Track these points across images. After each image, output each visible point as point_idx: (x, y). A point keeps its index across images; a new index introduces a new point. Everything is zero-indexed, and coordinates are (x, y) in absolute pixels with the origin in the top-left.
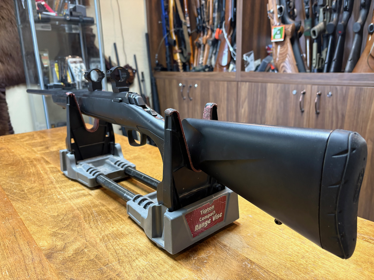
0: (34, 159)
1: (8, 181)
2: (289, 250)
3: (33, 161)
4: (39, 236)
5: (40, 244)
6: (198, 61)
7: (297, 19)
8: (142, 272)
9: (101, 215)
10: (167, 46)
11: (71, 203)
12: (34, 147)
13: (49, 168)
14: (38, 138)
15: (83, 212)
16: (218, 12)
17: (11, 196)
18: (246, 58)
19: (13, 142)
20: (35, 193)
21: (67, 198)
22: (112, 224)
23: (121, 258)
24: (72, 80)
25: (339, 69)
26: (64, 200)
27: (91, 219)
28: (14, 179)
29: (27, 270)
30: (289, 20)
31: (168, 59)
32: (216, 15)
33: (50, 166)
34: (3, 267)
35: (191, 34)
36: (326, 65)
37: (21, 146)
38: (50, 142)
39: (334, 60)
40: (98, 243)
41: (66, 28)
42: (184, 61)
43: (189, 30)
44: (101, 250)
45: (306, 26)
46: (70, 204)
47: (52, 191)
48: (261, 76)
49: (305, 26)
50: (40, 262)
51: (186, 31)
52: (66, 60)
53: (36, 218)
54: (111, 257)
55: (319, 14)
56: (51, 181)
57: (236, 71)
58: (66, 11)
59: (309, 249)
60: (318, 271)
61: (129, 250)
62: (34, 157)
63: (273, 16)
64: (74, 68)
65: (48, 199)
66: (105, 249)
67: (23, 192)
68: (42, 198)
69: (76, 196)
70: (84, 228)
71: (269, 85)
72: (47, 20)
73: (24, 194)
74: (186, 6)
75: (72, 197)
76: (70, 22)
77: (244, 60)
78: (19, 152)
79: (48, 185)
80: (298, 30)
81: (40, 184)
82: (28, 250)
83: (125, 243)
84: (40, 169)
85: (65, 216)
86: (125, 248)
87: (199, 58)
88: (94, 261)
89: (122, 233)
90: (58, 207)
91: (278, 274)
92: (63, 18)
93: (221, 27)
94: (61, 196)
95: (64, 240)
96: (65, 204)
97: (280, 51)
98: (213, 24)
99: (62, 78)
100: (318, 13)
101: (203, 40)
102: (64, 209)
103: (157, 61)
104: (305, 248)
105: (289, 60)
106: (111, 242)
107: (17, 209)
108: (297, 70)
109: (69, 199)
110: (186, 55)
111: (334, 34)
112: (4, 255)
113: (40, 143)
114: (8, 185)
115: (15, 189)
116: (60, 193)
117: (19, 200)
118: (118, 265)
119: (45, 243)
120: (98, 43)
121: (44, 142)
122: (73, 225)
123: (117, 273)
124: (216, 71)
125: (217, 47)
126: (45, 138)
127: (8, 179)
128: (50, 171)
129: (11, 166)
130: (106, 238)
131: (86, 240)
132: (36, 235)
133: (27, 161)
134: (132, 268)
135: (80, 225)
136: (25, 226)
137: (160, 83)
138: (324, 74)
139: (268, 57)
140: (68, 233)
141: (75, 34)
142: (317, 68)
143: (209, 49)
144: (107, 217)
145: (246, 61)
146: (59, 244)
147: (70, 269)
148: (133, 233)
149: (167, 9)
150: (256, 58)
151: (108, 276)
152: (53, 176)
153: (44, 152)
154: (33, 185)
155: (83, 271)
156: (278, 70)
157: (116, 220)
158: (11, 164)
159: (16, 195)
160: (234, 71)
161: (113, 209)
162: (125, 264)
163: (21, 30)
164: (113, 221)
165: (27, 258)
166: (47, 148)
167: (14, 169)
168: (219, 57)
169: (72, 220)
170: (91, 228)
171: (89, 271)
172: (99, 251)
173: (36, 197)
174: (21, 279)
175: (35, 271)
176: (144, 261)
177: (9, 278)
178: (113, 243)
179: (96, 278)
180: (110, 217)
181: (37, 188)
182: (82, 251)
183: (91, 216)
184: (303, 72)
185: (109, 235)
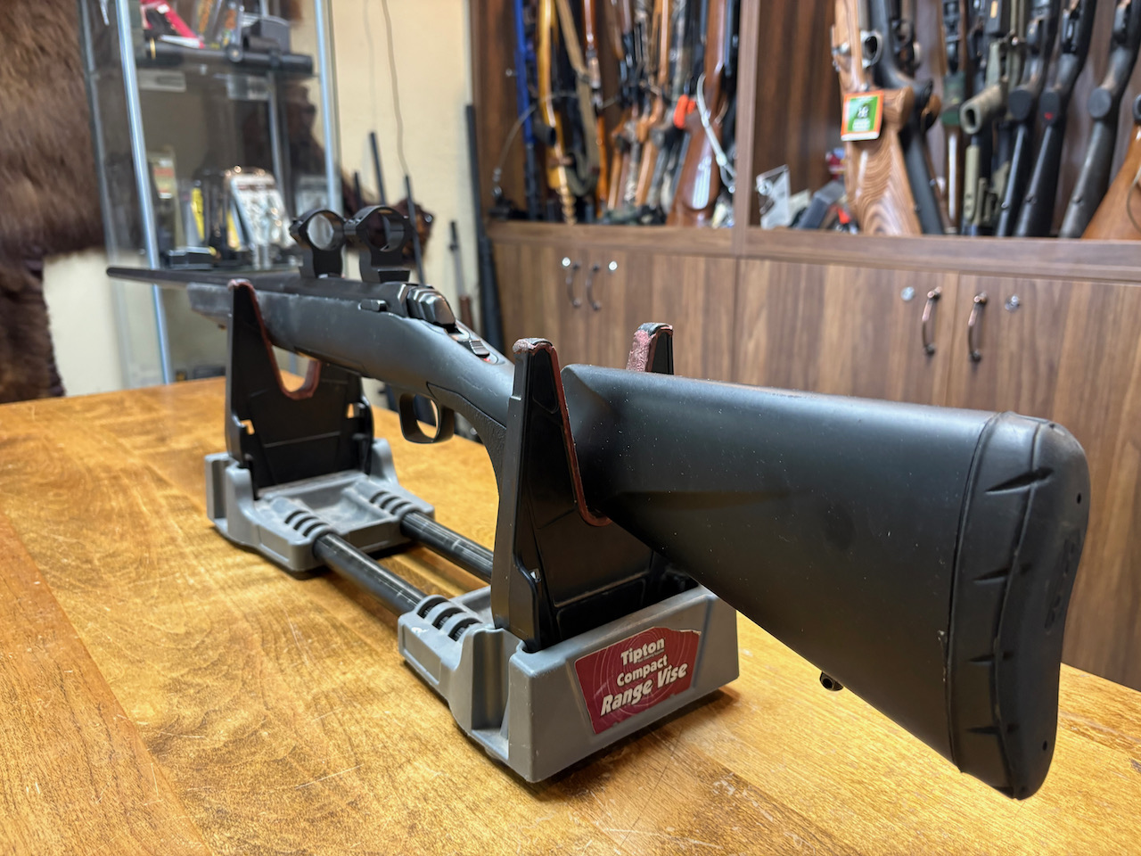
0: (124, 471)
1: (44, 533)
2: (849, 751)
3: (119, 476)
4: (132, 691)
5: (135, 711)
6: (620, 194)
7: (923, 74)
8: (421, 798)
9: (313, 635)
10: (530, 146)
11: (228, 600)
12: (124, 437)
13: (167, 497)
14: (136, 410)
15: (261, 627)
16: (685, 45)
17: (54, 576)
18: (766, 187)
19: (62, 419)
20: (124, 568)
21: (215, 587)
22: (342, 663)
23: (365, 757)
24: (243, 240)
25: (1045, 226)
26: (206, 591)
27: (281, 648)
28: (62, 527)
29: (93, 782)
30: (896, 76)
31: (533, 185)
32: (678, 55)
33: (169, 492)
34: (26, 771)
35: (604, 110)
36: (1004, 216)
37: (85, 433)
38: (170, 424)
39: (1030, 201)
40: (299, 715)
41: (231, 86)
42: (579, 191)
43: (598, 99)
44: (307, 734)
45: (946, 94)
46: (222, 602)
47: (173, 563)
48: (807, 243)
49: (946, 95)
50: (133, 761)
51: (588, 102)
52: (226, 181)
53: (125, 638)
54: (335, 754)
55: (988, 59)
56: (172, 535)
57: (733, 226)
58: (231, 35)
59: (909, 750)
60: (931, 812)
61: (389, 737)
62: (123, 466)
63: (848, 63)
64: (249, 205)
65: (160, 587)
66: (318, 731)
67: (89, 566)
68: (143, 583)
69: (242, 580)
70: (261, 672)
71: (832, 270)
72: (172, 60)
73: (91, 569)
74: (589, 27)
75: (230, 582)
76: (243, 67)
77: (758, 193)
78: (78, 449)
79: (162, 546)
80: (923, 108)
81: (139, 544)
82: (100, 728)
83: (378, 716)
84: (140, 501)
85: (207, 636)
86: (377, 730)
87: (626, 183)
88: (287, 764)
89: (369, 690)
90: (190, 611)
91: (814, 816)
92: (221, 54)
93: (692, 92)
94: (197, 578)
95: (202, 703)
96: (210, 604)
97: (868, 168)
98: (670, 82)
99: (212, 232)
100: (984, 56)
101: (637, 129)
102: (204, 616)
103: (498, 191)
104: (897, 746)
105: (893, 197)
106: (337, 712)
107: (70, 612)
108: (917, 227)
109: (222, 588)
110: (584, 172)
111: (1031, 122)
112: (30, 739)
113: (143, 424)
114: (45, 544)
115: (66, 556)
116: (196, 571)
117: (75, 587)
118: (354, 777)
119: (147, 710)
120: (322, 131)
121: (154, 421)
122: (230, 662)
123: (350, 799)
124: (674, 222)
125: (678, 153)
126: (155, 410)
127: (44, 527)
128: (167, 507)
129: (55, 491)
130: (324, 702)
131: (266, 704)
132: (121, 685)
133: (103, 475)
134: (393, 786)
135: (249, 662)
136: (93, 662)
137: (504, 256)
138: (999, 241)
139: (833, 186)
140: (215, 684)
141: (255, 103)
142: (976, 222)
143: (654, 157)
144: (327, 644)
145: (766, 198)
146: (188, 713)
147: (219, 784)
148: (401, 690)
149: (532, 34)
150: (795, 189)
151: (325, 805)
152: (177, 523)
153: (151, 451)
154: (117, 545)
155: (253, 791)
156: (859, 227)
157: (354, 653)
158: (56, 485)
159: (68, 572)
160: (729, 226)
161: (347, 622)
162: (374, 775)
163: (94, 87)
164: (345, 654)
165: (96, 748)
166: (162, 440)
167: (65, 497)
168: (683, 181)
169: (229, 648)
170: (282, 671)
171: (272, 791)
172: (301, 737)
173: (125, 579)
174: (78, 808)
175: (117, 786)
176: (431, 768)
177: (43, 803)
178: (343, 716)
179: (290, 812)
180: (336, 643)
181: (129, 554)
182: (252, 735)
183: (284, 639)
184: (937, 233)
185: (331, 694)
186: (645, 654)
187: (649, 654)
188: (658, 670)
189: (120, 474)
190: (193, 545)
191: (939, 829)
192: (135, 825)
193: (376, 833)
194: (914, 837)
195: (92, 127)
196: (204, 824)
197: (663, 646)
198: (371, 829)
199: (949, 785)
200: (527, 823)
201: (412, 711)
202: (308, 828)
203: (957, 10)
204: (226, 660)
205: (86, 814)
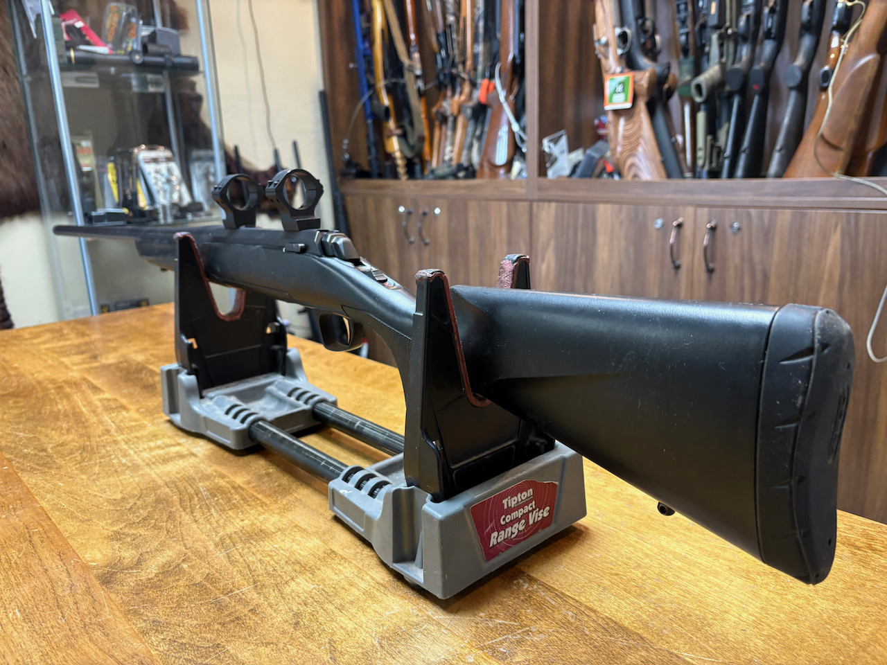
0: (66, 382)
1: (8, 431)
2: (610, 554)
3: (63, 386)
4: (84, 541)
5: (87, 556)
6: (441, 155)
7: (663, 58)
8: (302, 604)
9: (218, 495)
10: (370, 121)
11: (152, 473)
12: (65, 356)
13: (101, 400)
14: (73, 336)
15: (179, 491)
16: (485, 41)
17: (18, 462)
18: (550, 147)
19: (15, 345)
20: (71, 454)
21: (142, 464)
22: (240, 513)
23: (260, 578)
24: (149, 202)
25: (756, 169)
26: (135, 467)
27: (194, 505)
28: (21, 426)
29: (59, 607)
30: (643, 61)
31: (373, 150)
32: (480, 48)
33: (102, 396)
34: (8, 602)
35: (425, 91)
36: (727, 163)
37: (33, 354)
38: (99, 345)
39: (744, 151)
40: (211, 552)
41: (134, 82)
42: (409, 154)
43: (420, 84)
44: (217, 564)
45: (680, 72)
46: (148, 474)
47: (109, 449)
48: (583, 188)
49: (681, 74)
50: (88, 591)
51: (413, 86)
52: (134, 156)
53: (76, 504)
54: (238, 577)
55: (710, 46)
56: (107, 428)
57: (526, 178)
58: (133, 43)
59: (651, 551)
60: (666, 591)
61: (277, 563)
62: (65, 378)
63: (607, 51)
64: (153, 174)
65: (100, 466)
66: (225, 562)
67: (45, 454)
68: (86, 464)
69: (162, 458)
70: (180, 523)
71: (601, 207)
72: (87, 63)
73: (46, 456)
74: (411, 29)
75: (154, 460)
76: (144, 67)
77: (544, 151)
78: (30, 367)
79: (99, 436)
80: (664, 84)
81: (82, 436)
82: (62, 569)
83: (269, 549)
84: (81, 404)
85: (138, 499)
86: (268, 559)
87: (445, 147)
88: (203, 586)
89: (261, 531)
90: (124, 482)
91: (584, 599)
92: (126, 58)
93: (492, 77)
94: (128, 458)
95: (137, 547)
96: (139, 476)
97: (625, 130)
98: (475, 69)
99: (125, 197)
100: (708, 43)
101: (451, 105)
102: (135, 485)
103: (347, 156)
104: (644, 549)
105: (645, 151)
106: (238, 547)
107: (32, 488)
108: (663, 173)
109: (148, 464)
110: (412, 140)
111: (744, 91)
112: (10, 580)
113: (79, 346)
114: (10, 439)
115: (26, 447)
116: (127, 454)
117: (35, 469)
118: (253, 592)
119: (96, 554)
120: (208, 115)
121: (87, 344)
122: (156, 517)
123: (251, 608)
124: (482, 176)
125: (483, 123)
126: (88, 335)
127: (9, 426)
128: (102, 408)
129: (14, 399)
130: (228, 541)
131: (185, 545)
132: (76, 538)
133: (50, 386)
134: (282, 597)
135: (171, 517)
136: (52, 522)
137: (353, 206)
138: (723, 182)
139: (600, 144)
140: (146, 533)
141: (154, 95)
142: (706, 168)
143: (465, 127)
144: (229, 500)
145: (550, 155)
146: (127, 555)
147: (153, 602)
148: (285, 530)
149: (368, 35)
150: (572, 148)
151: (232, 612)
152: (110, 418)
153: (87, 366)
154: (65, 437)
155: (179, 606)
156: (620, 174)
157: (249, 506)
158: (14, 395)
159: (29, 459)
160: (523, 178)
161: (243, 484)
162: (267, 590)
163: (27, 87)
164: (243, 507)
165: (60, 583)
166: (95, 357)
167: (22, 404)
168: (488, 145)
169: (155, 507)
170: (196, 521)
171: (193, 605)
172: (213, 567)
173: (73, 462)
174: (49, 625)
175: (77, 609)
176: (308, 583)
177: (23, 624)
178: (243, 550)
179: (207, 619)
180: (236, 499)
181: (75, 444)
182: (176, 567)
183: (196, 499)
184: (677, 177)
185: (233, 535)
186: (520, 500)
187: (522, 500)
188: (529, 511)
189: (63, 384)
190: (124, 434)
191: (671, 603)
192: (92, 635)
193: (271, 629)
194: (653, 609)
195: (27, 118)
196: (144, 631)
197: (532, 494)
198: (266, 627)
199: (679, 572)
200: (379, 616)
201: (294, 544)
202: (220, 629)
203: (686, 9)
204: (153, 516)
205: (55, 629)
